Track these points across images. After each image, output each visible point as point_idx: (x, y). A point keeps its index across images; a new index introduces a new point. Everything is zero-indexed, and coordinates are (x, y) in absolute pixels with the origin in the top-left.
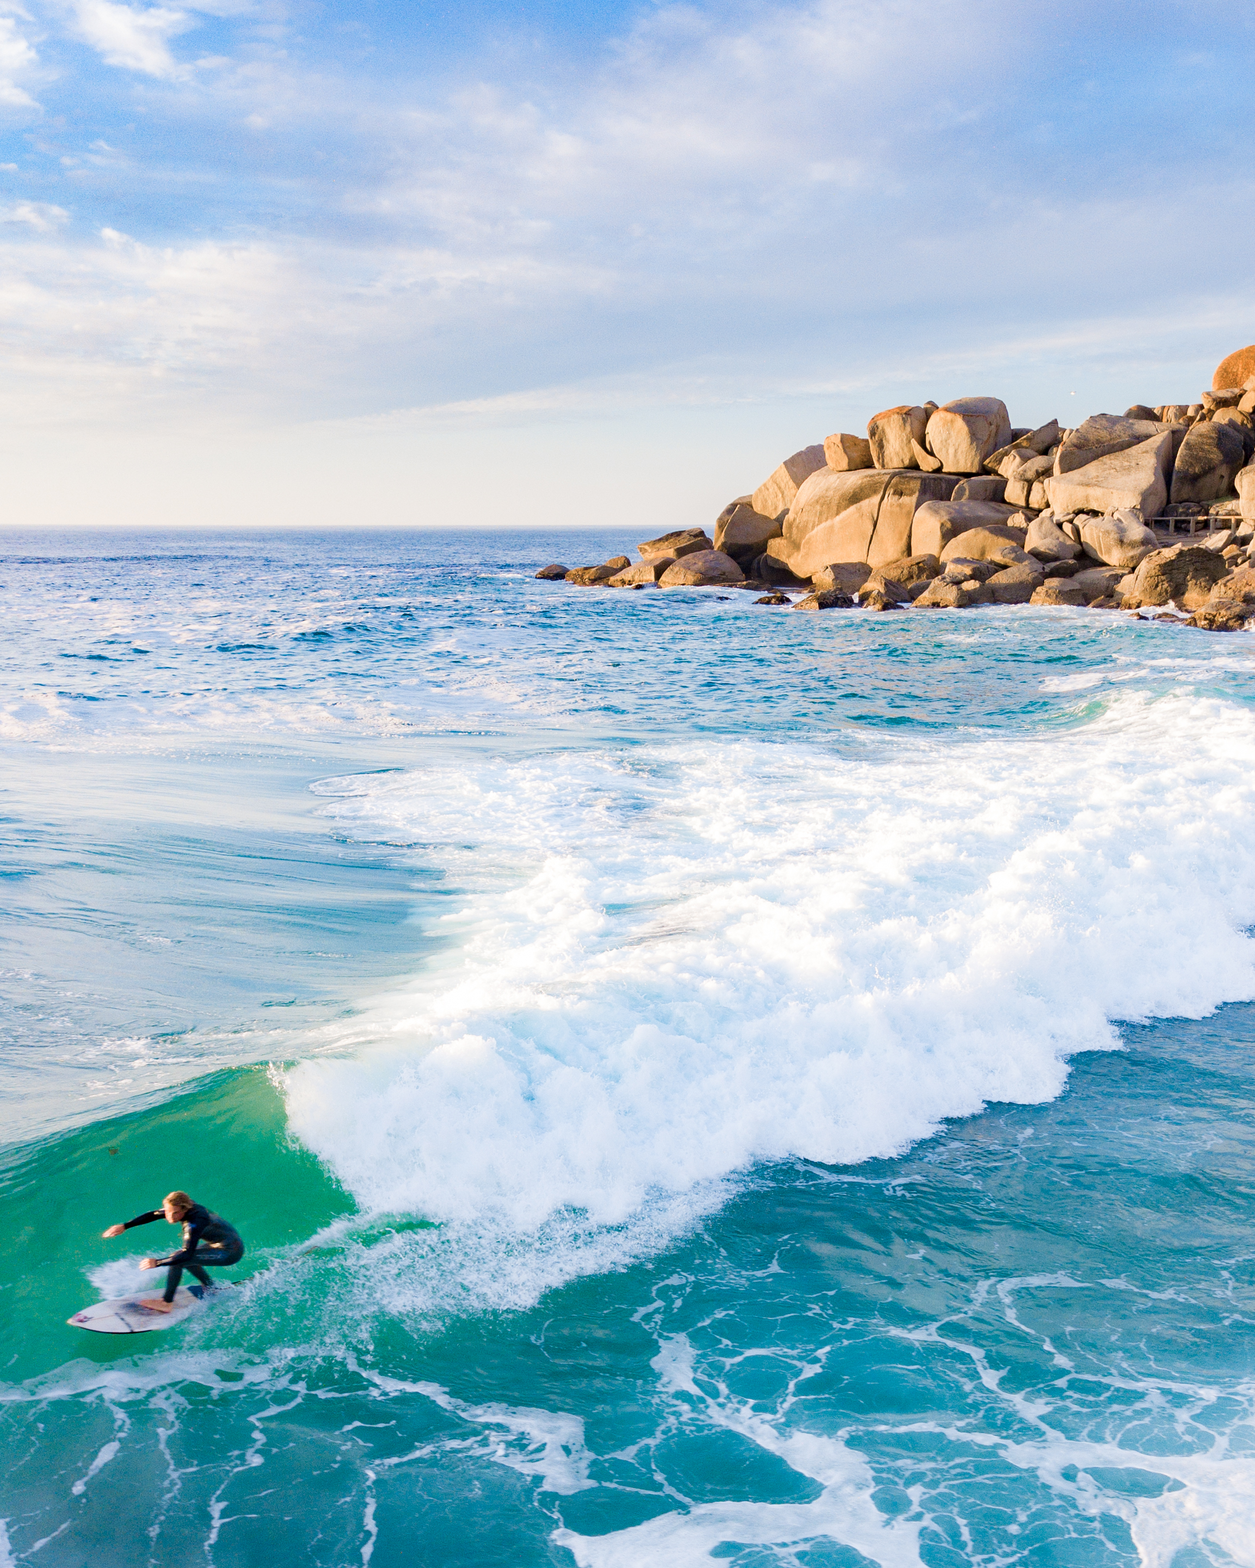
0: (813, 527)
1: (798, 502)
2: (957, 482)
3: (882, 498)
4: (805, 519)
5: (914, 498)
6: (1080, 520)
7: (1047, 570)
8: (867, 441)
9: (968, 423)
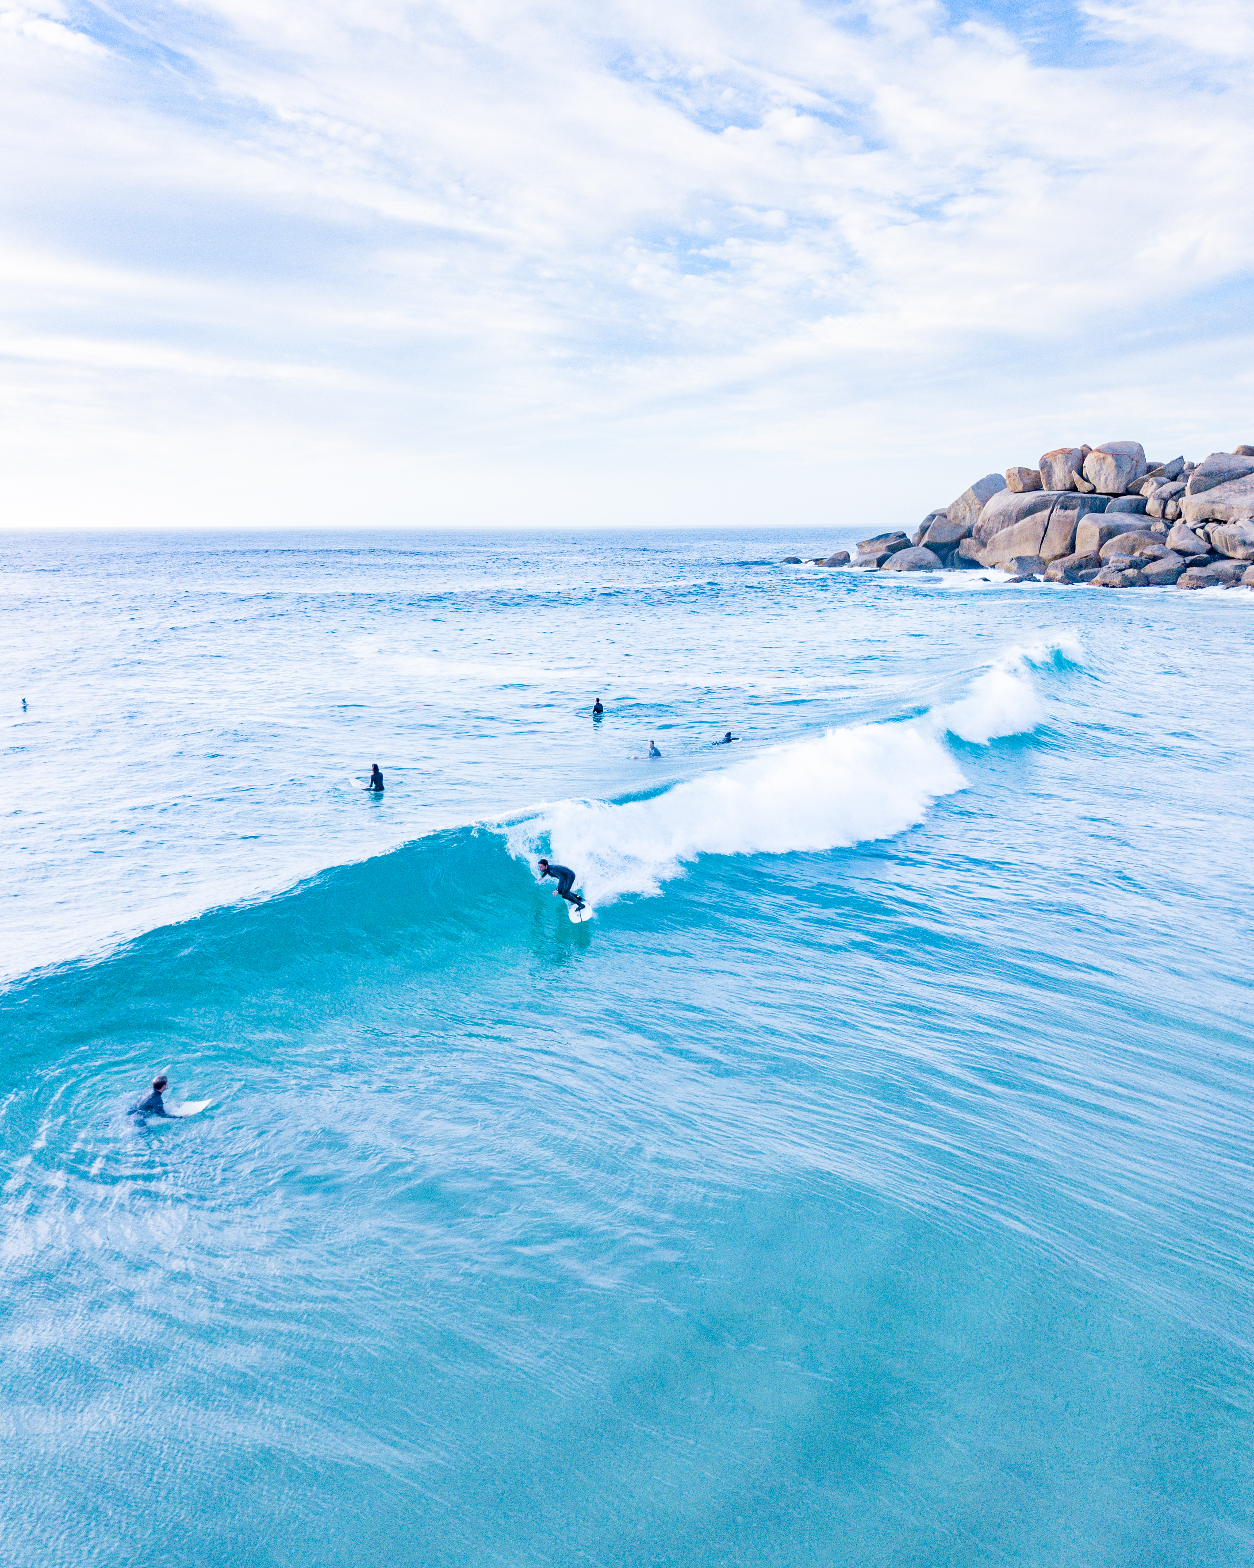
0: (997, 532)
1: (985, 514)
2: (1108, 500)
3: (1052, 512)
4: (991, 525)
5: (1076, 511)
6: (1210, 527)
7: (1187, 562)
8: (1038, 472)
9: (1116, 460)
